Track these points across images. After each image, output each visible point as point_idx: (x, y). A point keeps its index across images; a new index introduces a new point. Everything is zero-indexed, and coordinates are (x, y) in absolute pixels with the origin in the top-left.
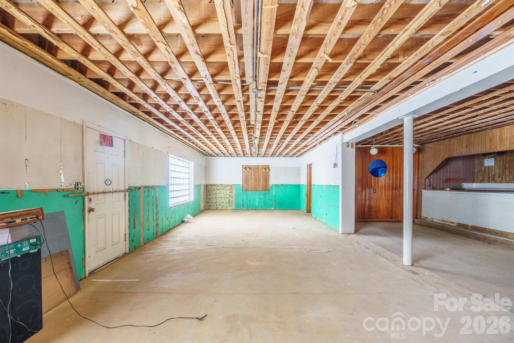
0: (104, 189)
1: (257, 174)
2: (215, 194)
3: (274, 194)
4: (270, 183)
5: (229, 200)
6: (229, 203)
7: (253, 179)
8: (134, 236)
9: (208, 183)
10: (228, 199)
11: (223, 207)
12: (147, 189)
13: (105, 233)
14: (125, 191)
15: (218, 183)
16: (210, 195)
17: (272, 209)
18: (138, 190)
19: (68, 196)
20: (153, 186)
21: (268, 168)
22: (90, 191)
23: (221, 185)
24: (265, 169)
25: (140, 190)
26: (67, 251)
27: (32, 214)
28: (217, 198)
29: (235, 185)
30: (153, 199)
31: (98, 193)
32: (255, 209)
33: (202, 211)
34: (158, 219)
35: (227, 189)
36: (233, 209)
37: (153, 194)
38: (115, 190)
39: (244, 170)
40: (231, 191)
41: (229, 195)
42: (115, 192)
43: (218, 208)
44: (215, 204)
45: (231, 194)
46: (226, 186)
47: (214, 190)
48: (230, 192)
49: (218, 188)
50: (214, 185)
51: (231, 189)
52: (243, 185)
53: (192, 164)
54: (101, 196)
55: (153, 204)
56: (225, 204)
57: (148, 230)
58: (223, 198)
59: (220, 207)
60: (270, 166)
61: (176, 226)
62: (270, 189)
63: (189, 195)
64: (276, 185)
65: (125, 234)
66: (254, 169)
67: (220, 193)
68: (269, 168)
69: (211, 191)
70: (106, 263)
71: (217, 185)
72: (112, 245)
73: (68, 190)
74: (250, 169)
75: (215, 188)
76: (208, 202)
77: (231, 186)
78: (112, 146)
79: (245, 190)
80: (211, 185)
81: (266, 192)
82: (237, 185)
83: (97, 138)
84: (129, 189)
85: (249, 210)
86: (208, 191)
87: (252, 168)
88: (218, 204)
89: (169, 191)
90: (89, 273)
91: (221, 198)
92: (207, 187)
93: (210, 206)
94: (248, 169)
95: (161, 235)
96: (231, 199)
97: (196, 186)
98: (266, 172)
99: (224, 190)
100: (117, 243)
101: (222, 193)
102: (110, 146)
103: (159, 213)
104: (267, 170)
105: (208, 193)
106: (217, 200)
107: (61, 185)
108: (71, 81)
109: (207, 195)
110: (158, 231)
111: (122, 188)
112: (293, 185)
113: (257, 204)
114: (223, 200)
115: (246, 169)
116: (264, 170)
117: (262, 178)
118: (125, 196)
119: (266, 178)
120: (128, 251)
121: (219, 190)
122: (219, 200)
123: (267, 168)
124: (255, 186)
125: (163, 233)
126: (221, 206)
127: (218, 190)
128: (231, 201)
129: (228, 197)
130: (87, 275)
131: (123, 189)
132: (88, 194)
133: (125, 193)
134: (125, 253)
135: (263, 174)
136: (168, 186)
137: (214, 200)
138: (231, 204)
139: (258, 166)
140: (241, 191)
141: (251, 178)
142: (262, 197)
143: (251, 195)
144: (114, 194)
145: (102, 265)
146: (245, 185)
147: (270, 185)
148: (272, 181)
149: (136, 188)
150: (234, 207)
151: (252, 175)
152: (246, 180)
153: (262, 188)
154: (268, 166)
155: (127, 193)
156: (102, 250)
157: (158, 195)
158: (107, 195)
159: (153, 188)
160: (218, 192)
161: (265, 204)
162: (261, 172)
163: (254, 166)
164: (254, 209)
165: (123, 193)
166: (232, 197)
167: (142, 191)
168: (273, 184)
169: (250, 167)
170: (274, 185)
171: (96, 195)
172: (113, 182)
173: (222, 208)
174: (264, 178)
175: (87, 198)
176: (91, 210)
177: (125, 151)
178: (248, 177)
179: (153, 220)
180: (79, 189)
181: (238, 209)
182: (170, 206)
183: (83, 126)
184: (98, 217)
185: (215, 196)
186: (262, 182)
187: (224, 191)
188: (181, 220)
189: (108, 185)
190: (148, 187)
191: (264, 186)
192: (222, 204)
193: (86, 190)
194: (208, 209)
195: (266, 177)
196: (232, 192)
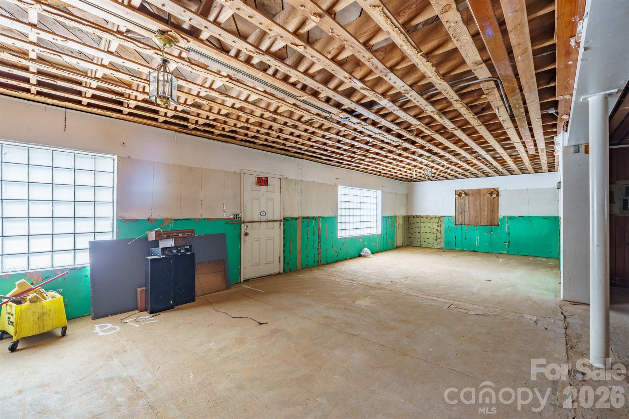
0: (259, 219)
1: (478, 201)
2: (418, 227)
3: (507, 230)
4: (500, 214)
5: (437, 237)
6: (436, 240)
7: (471, 209)
8: (289, 260)
9: (409, 214)
10: (435, 235)
11: (428, 244)
12: (305, 220)
13: (260, 253)
14: (280, 221)
15: (422, 214)
16: (412, 228)
17: (504, 252)
18: (295, 220)
19: (228, 223)
20: (314, 217)
21: (496, 192)
22: (246, 220)
23: (427, 217)
24: (491, 194)
25: (298, 220)
26: (224, 260)
27: (188, 232)
28: (421, 233)
29: (445, 216)
30: (314, 229)
31: (253, 222)
32: (474, 251)
33: (398, 248)
34: (321, 249)
35: (433, 222)
36: (442, 249)
37: (314, 224)
38: (269, 219)
39: (457, 196)
40: (439, 224)
41: (436, 230)
42: (269, 221)
43: (421, 246)
44: (419, 240)
45: (439, 228)
46: (432, 218)
47: (418, 223)
48: (438, 226)
49: (422, 220)
50: (417, 216)
51: (439, 222)
52: (456, 217)
53: (379, 192)
54: (255, 224)
55: (314, 234)
56: (431, 241)
57: (307, 257)
58: (428, 233)
59: (424, 245)
60: (499, 189)
61: (348, 258)
62: (499, 223)
63: (376, 227)
64: (510, 218)
65: (280, 257)
66: (473, 195)
67: (425, 227)
68: (498, 192)
69: (414, 223)
70: (259, 276)
71: (421, 216)
72: (266, 264)
73: (229, 219)
74: (466, 194)
75: (418, 220)
76: (409, 238)
77: (439, 218)
78: (267, 185)
79: (459, 223)
80: (414, 217)
81: (493, 227)
82: (448, 216)
83: (254, 180)
84: (284, 219)
85: (465, 251)
86: (410, 224)
87: (470, 193)
88: (422, 240)
89: (337, 223)
90: (244, 281)
91: (426, 233)
92: (408, 219)
93: (413, 242)
94: (463, 195)
95: (324, 264)
96: (439, 235)
97: (384, 218)
98: (492, 198)
99: (429, 222)
100: (271, 263)
101: (427, 227)
102: (265, 185)
103: (322, 243)
104: (494, 196)
105: (410, 226)
106: (421, 236)
107: (224, 216)
108: (231, 144)
109: (408, 229)
110: (320, 260)
111: (277, 217)
112: (544, 218)
113: (477, 243)
114: (428, 236)
115: (460, 195)
116: (489, 195)
117: (486, 206)
118: (280, 225)
119: (494, 207)
120: (282, 271)
121: (424, 222)
122: (423, 235)
123: (494, 193)
124: (474, 219)
125: (328, 262)
126: (426, 243)
127: (422, 222)
128: (439, 237)
129: (436, 232)
130: (242, 281)
131: (279, 219)
132: (244, 222)
133: (280, 223)
134: (280, 273)
135: (487, 201)
136: (336, 217)
137: (418, 235)
138: (438, 241)
139: (480, 190)
140: (454, 225)
141: (469, 207)
142: (485, 233)
143: (467, 231)
144: (269, 223)
145: (256, 277)
146: (460, 217)
147: (500, 217)
148: (504, 211)
149: (292, 218)
150: (443, 246)
151: (470, 203)
152: (460, 210)
153: (486, 221)
154: (496, 190)
155: (282, 223)
156: (256, 265)
157: (321, 225)
158: (262, 223)
159: (314, 219)
160: (422, 225)
161: (491, 244)
162: (485, 198)
163: (473, 191)
164: (471, 251)
165: (278, 223)
166: (440, 232)
167: (300, 221)
168: (504, 215)
169: (467, 192)
170: (506, 218)
171: (251, 223)
172: (268, 214)
173: (427, 246)
174: (489, 207)
175: (243, 225)
176: (246, 234)
177: (280, 188)
178: (463, 206)
179: (314, 249)
180: (237, 218)
181: (449, 248)
182: (338, 238)
183: (241, 173)
184: (253, 240)
185: (418, 230)
186: (486, 213)
187: (430, 225)
188: (358, 253)
189: (263, 216)
190: (308, 218)
191: (489, 219)
192: (427, 241)
193: (242, 219)
194: (410, 245)
195: (494, 205)
196: (440, 226)
